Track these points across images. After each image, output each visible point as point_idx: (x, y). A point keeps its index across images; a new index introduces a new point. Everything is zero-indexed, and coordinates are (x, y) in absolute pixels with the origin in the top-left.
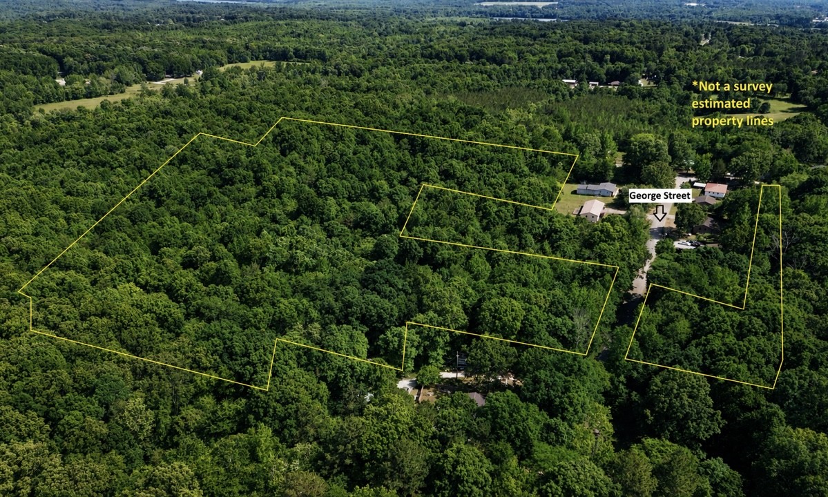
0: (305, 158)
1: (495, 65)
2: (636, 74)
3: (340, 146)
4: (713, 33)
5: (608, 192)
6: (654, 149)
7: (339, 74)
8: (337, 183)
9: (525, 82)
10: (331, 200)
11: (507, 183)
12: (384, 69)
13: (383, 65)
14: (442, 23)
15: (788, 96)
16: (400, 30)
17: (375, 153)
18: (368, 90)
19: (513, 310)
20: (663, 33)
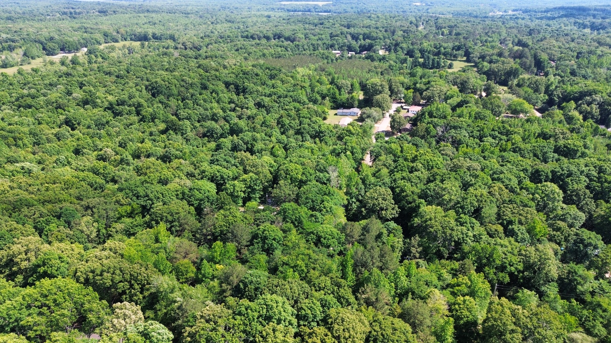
0: (168, 98)
1: (289, 42)
2: (377, 46)
3: (191, 91)
4: (427, 22)
5: (355, 113)
6: (380, 88)
7: (186, 49)
8: (190, 112)
9: (308, 52)
10: (187, 122)
11: (295, 108)
12: (217, 45)
13: (215, 43)
14: (255, 15)
15: (465, 58)
16: (226, 20)
17: (214, 94)
18: (206, 57)
19: (296, 169)
20: (396, 21)
